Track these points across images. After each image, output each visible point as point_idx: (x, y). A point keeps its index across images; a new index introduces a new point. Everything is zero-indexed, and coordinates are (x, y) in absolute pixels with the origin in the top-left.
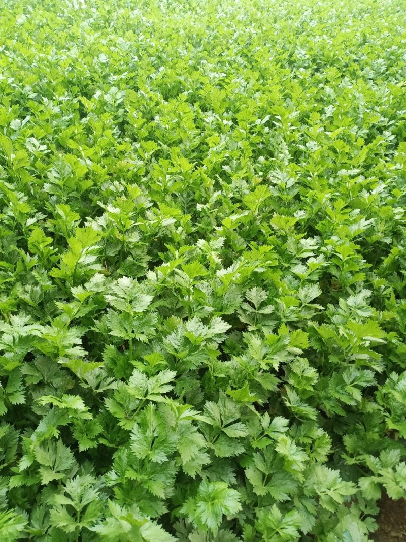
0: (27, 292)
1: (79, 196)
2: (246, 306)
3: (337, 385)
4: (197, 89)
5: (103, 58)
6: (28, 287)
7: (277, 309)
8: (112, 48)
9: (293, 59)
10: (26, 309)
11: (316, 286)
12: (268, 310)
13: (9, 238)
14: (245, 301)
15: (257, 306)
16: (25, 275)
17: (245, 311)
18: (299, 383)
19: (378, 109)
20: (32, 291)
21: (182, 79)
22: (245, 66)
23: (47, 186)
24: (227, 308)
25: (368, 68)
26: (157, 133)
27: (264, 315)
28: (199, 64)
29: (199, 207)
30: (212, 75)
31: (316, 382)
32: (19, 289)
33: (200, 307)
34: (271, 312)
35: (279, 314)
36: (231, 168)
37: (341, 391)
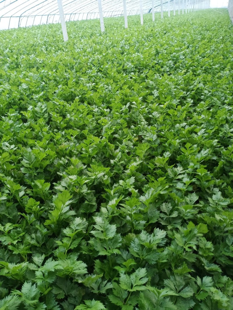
0: (33, 239)
1: (42, 171)
2: (162, 215)
3: (224, 248)
4: (83, 94)
5: (24, 86)
6: (33, 235)
7: (180, 213)
8: (27, 79)
9: (125, 68)
10: (36, 250)
11: (194, 194)
12: (175, 215)
13: (12, 207)
14: (161, 212)
15: (168, 214)
16: (29, 229)
17: (162, 218)
18: (205, 252)
19: (179, 87)
20: (36, 237)
21: (73, 90)
22: (103, 77)
23: (22, 169)
24: (152, 218)
25: (165, 67)
26: (71, 123)
27: (173, 218)
28: (79, 80)
29: (112, 161)
30: (88, 85)
31: (213, 249)
32: (28, 238)
33: (137, 222)
34: (177, 215)
35: (181, 215)
36: (119, 135)
37: (227, 251)
